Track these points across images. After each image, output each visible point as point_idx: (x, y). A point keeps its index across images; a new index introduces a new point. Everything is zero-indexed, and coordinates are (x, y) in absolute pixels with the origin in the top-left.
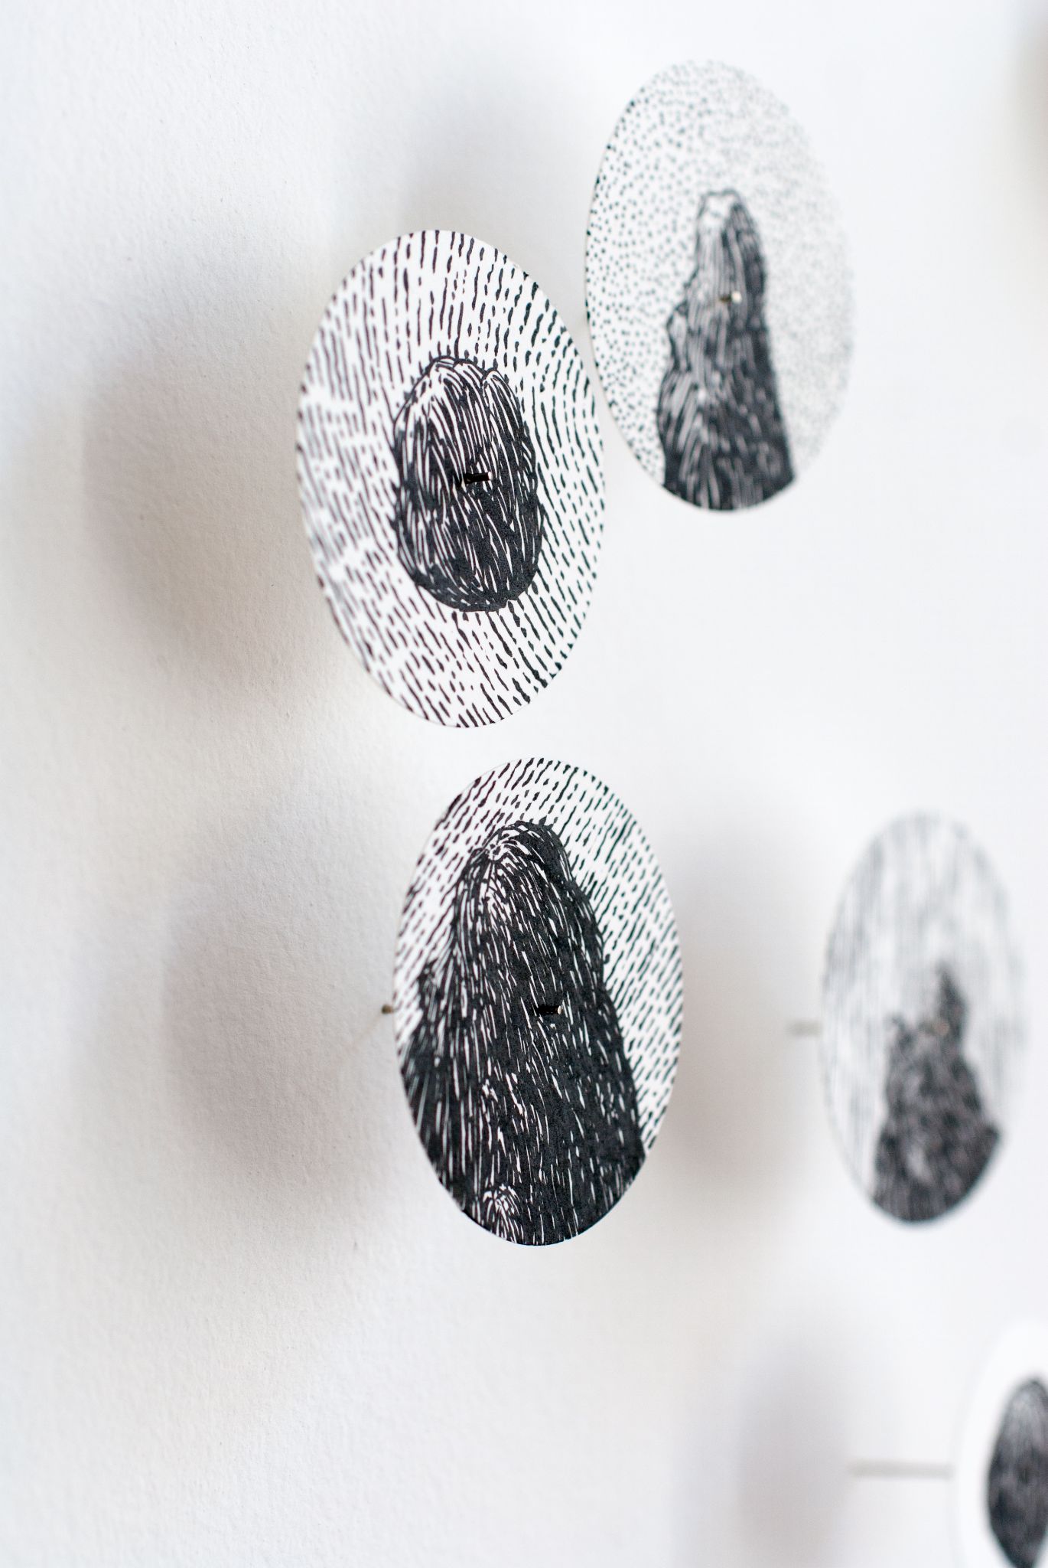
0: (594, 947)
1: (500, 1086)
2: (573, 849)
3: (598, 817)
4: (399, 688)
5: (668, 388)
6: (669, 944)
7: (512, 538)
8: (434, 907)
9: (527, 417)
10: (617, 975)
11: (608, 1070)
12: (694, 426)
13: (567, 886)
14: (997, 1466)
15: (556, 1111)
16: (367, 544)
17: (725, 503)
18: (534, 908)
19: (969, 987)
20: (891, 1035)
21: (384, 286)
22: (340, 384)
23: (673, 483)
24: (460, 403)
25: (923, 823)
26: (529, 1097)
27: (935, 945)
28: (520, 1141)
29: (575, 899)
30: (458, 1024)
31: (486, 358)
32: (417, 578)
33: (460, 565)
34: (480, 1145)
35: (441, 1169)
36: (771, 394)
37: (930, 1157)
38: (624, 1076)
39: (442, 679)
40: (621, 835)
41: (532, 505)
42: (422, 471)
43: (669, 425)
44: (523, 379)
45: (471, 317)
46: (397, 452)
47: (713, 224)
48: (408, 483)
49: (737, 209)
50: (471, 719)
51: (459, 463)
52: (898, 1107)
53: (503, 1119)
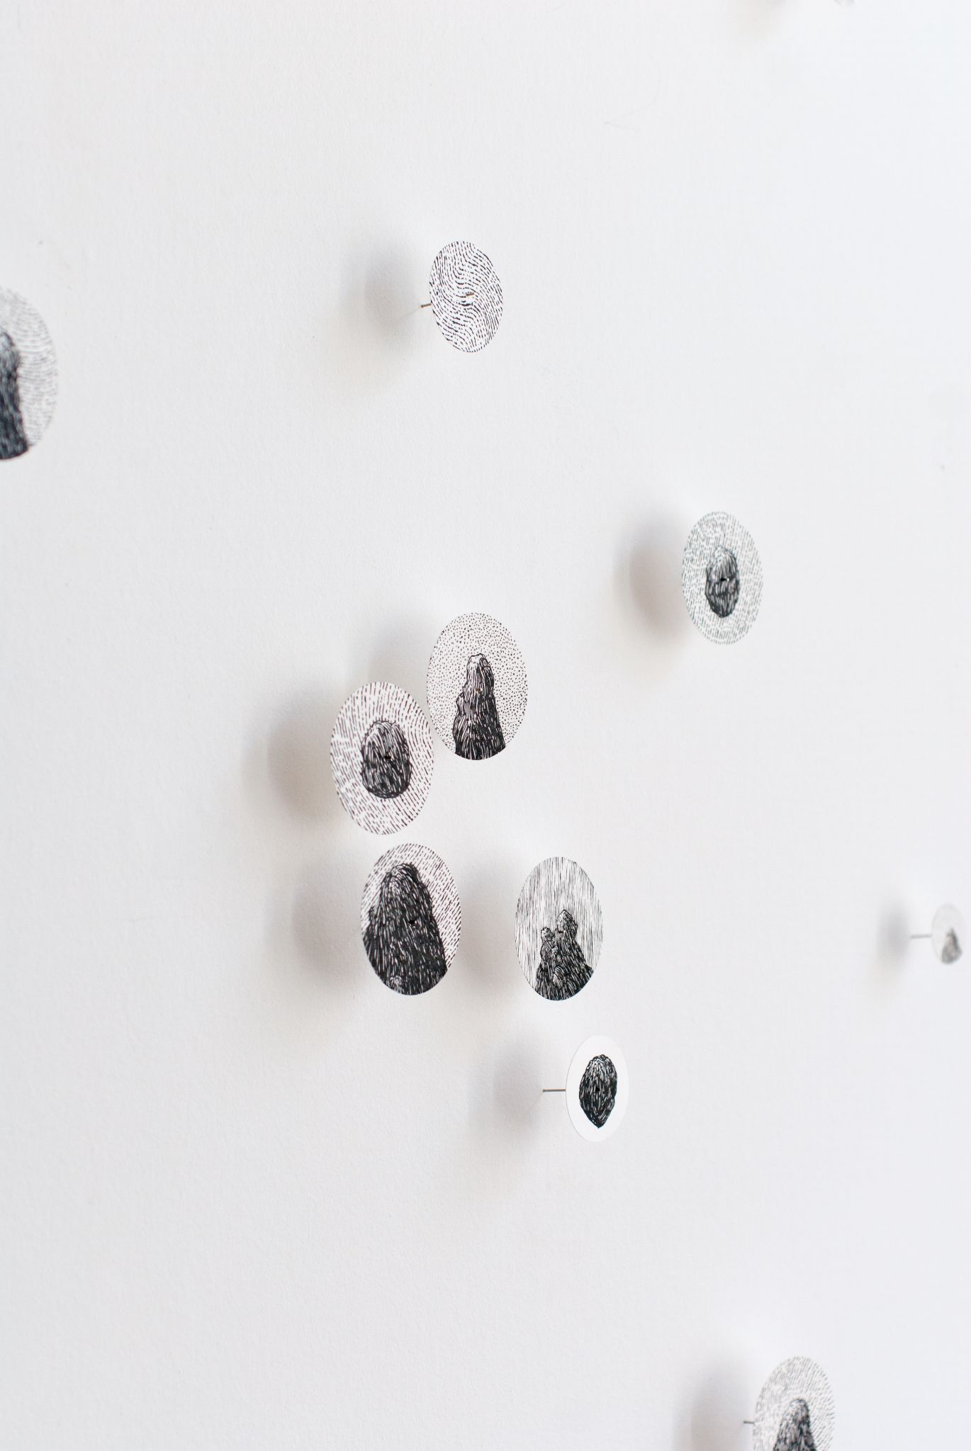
0: (429, 903)
1: (396, 946)
2: (422, 872)
3: (431, 861)
4: (363, 823)
5: (457, 721)
6: (456, 902)
7: (401, 775)
8: (374, 890)
9: (406, 736)
10: (437, 911)
11: (434, 942)
12: (467, 733)
13: (419, 884)
14: (585, 1084)
15: (415, 954)
16: (353, 781)
17: (479, 757)
18: (408, 890)
19: (578, 918)
20: (544, 933)
21: (358, 702)
22: (344, 733)
23: (459, 751)
24: (383, 735)
25: (558, 861)
26: (406, 949)
27: (563, 903)
28: (404, 963)
29: (423, 888)
30: (382, 926)
31: (392, 720)
32: (369, 790)
33: (383, 785)
34: (389, 963)
35: (376, 969)
36: (496, 719)
37: (560, 977)
38: (440, 944)
39: (377, 820)
40: (439, 867)
41: (408, 764)
42: (371, 757)
43: (457, 733)
45: (387, 707)
46: (362, 752)
47: (473, 666)
48: (366, 761)
49: (482, 659)
50: (387, 832)
51: (383, 753)
52: (547, 959)
53: (397, 955)
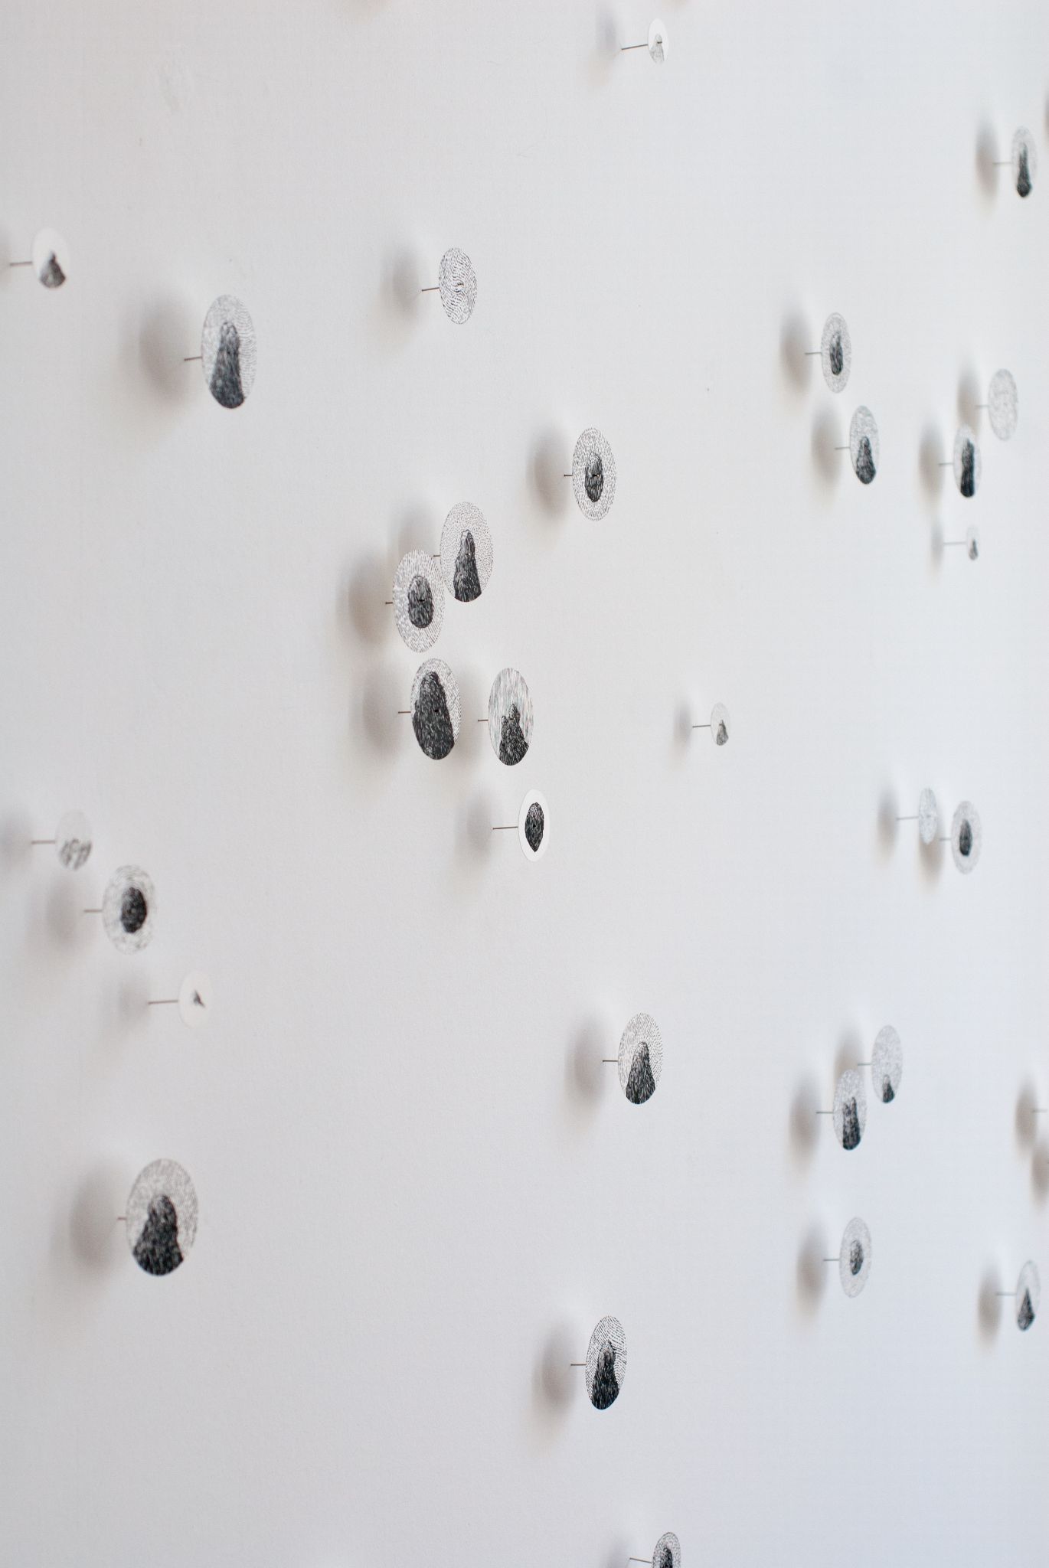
0: (445, 698)
1: (429, 726)
2: (440, 677)
3: (445, 670)
4: (410, 645)
5: (456, 576)
6: (458, 698)
7: (428, 612)
8: (417, 689)
9: (430, 586)
10: (449, 704)
11: (448, 724)
12: (461, 583)
13: (440, 685)
14: (528, 822)
15: (438, 732)
16: (404, 616)
17: (467, 600)
18: (434, 690)
19: (520, 710)
20: (503, 720)
21: (406, 563)
22: (399, 585)
23: (457, 597)
24: (419, 585)
25: (509, 670)
26: (434, 729)
27: (512, 700)
28: (432, 738)
29: (441, 688)
30: (422, 713)
31: (423, 575)
32: (413, 623)
33: (419, 619)
34: (425, 738)
35: (419, 742)
36: (476, 575)
37: (512, 750)
38: (450, 726)
39: (417, 643)
40: (449, 674)
41: (431, 605)
42: (413, 600)
43: (456, 584)
44: (430, 579)
45: (420, 567)
46: (409, 597)
47: (464, 538)
48: (411, 603)
49: (469, 534)
50: (422, 651)
51: (419, 598)
52: (505, 738)
53: (429, 733)
